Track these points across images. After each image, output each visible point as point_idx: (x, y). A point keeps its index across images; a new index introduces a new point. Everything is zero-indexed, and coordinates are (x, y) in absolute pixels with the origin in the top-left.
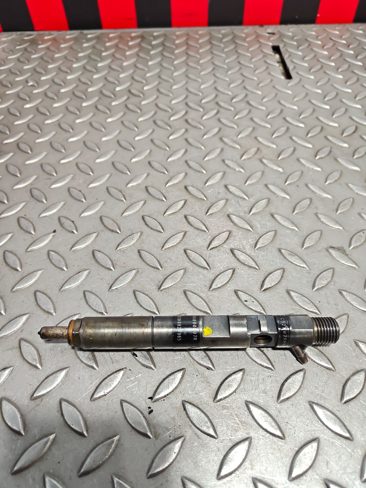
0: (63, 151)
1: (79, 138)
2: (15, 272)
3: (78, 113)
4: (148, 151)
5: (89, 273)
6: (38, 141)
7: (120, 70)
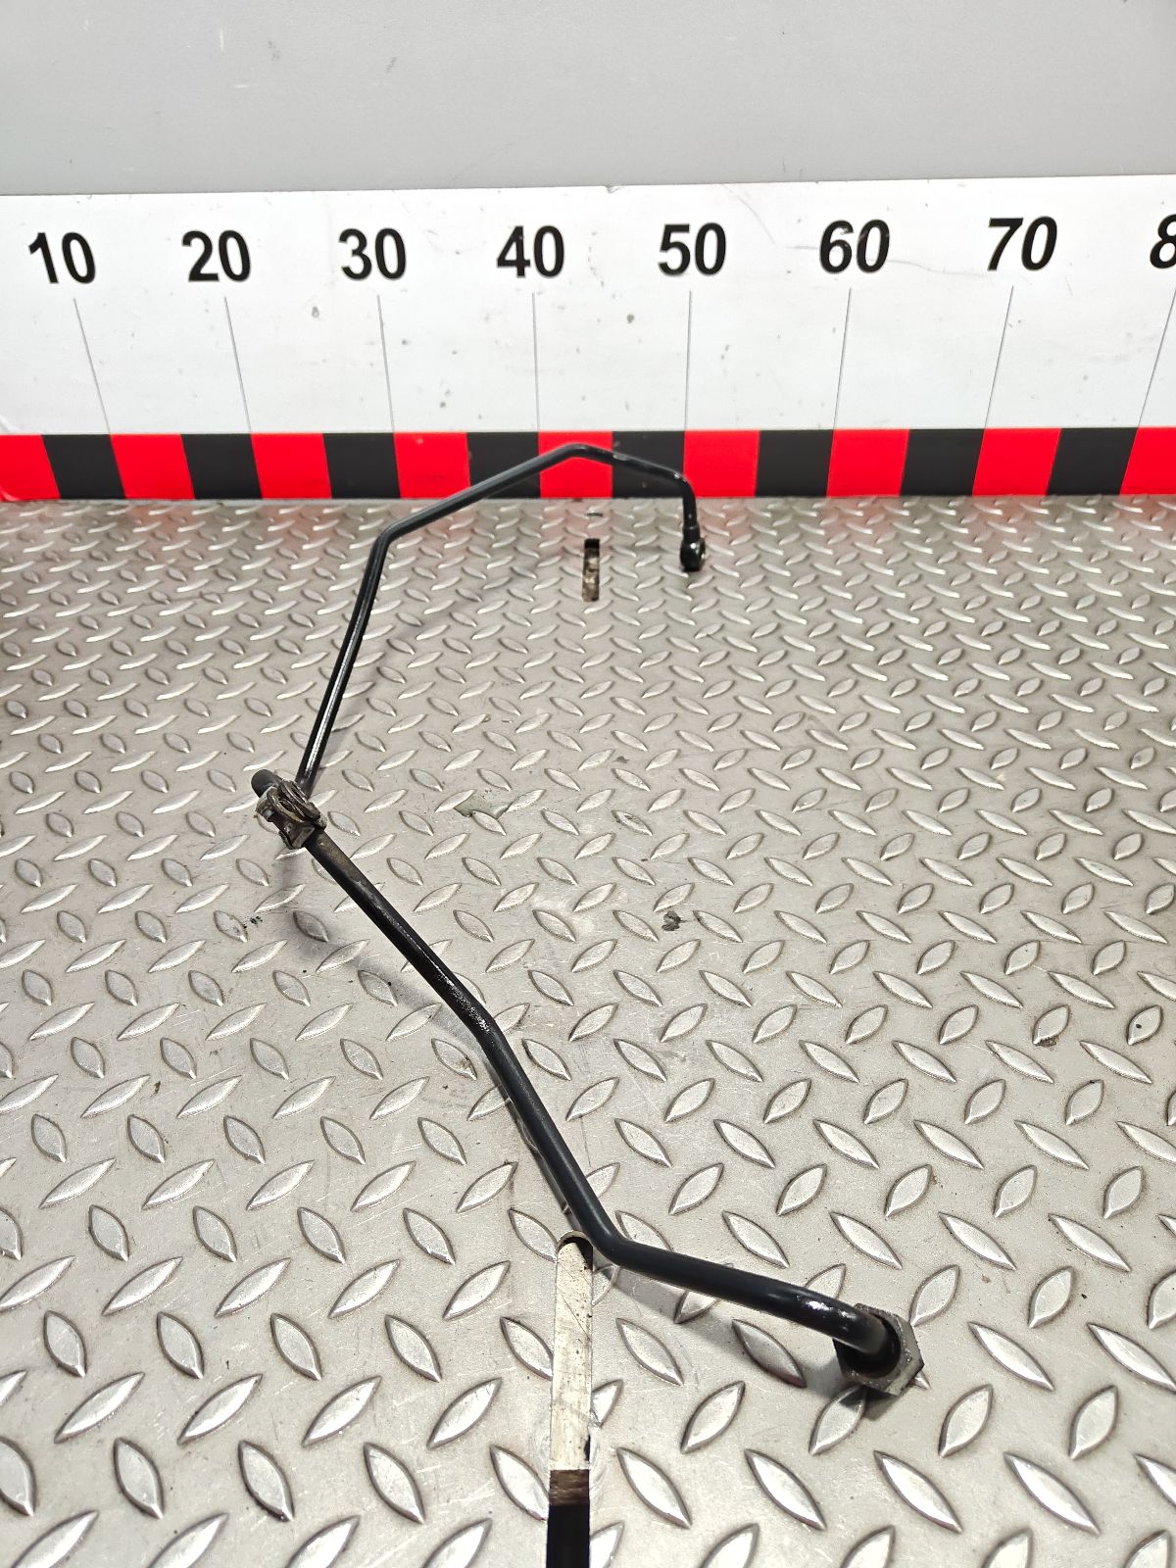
0: (145, 714)
1: (177, 693)
2: (30, 888)
3: (185, 653)
4: (296, 716)
5: (150, 889)
6: (101, 698)
7: (283, 578)
